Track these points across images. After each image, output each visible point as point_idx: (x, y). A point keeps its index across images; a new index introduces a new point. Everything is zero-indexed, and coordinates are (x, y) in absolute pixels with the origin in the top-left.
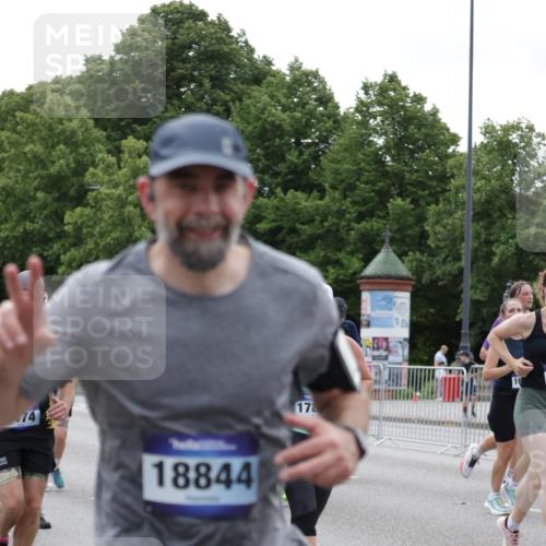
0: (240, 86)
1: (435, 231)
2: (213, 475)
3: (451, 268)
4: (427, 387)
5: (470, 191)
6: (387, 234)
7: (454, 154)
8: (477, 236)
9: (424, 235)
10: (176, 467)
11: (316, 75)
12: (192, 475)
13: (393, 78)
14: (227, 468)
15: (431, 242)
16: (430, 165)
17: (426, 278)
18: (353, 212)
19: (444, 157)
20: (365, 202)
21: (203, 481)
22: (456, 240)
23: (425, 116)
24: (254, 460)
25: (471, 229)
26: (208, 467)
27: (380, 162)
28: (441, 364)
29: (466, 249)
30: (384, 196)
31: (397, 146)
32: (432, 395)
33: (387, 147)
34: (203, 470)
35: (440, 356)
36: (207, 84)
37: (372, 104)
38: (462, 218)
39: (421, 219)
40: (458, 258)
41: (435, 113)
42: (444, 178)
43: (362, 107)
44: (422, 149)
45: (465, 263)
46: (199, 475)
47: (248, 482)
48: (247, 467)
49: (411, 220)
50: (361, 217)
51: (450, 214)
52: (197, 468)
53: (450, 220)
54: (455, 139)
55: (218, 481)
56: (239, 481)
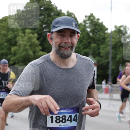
0: (54, 17)
2: (67, 119)
3: (106, 61)
4: (101, 90)
7: (107, 33)
8: (113, 53)
9: (99, 53)
12: (61, 119)
13: (92, 15)
18: (82, 47)
21: (64, 121)
24: (78, 114)
30: (90, 43)
33: (91, 31)
36: (46, 16)
39: (99, 49)
41: (102, 23)
47: (76, 120)
48: (76, 116)
49: (96, 49)
50: (84, 48)
52: (62, 117)
54: (107, 29)
55: (68, 120)
56: (74, 120)
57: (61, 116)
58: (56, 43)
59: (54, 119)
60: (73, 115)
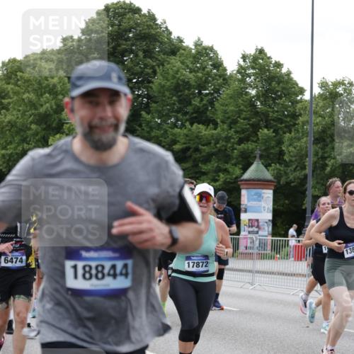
0: (162, 56)
1: (289, 151)
2: (106, 271)
3: (298, 174)
4: (284, 251)
5: (312, 124)
6: (258, 153)
7: (301, 101)
8: (316, 154)
9: (281, 153)
10: (84, 267)
11: (211, 49)
12: (94, 272)
13: (261, 51)
14: (114, 267)
15: (286, 158)
16: (286, 108)
17: (283, 181)
18: (236, 138)
19: (295, 102)
20: (243, 131)
21: (100, 275)
22: (302, 156)
23: (282, 76)
24: (130, 262)
25: (312, 149)
26: (103, 267)
27: (253, 105)
28: (293, 236)
29: (309, 162)
30: (256, 128)
31: (265, 95)
32: (287, 256)
33: (258, 96)
34: (100, 269)
35: (292, 231)
36: (141, 54)
37: (248, 68)
38: (307, 142)
39: (280, 143)
40: (304, 168)
41: (289, 74)
42: (295, 116)
43: (241, 70)
44: (280, 97)
45: (308, 171)
46: (98, 272)
47: (126, 275)
48: (125, 266)
49: (273, 143)
50: (241, 141)
51: (299, 139)
52: (97, 267)
53: (298, 144)
54: (302, 91)
55: (109, 275)
56: (121, 274)
57: (94, 264)
59: (80, 272)
60: (119, 264)
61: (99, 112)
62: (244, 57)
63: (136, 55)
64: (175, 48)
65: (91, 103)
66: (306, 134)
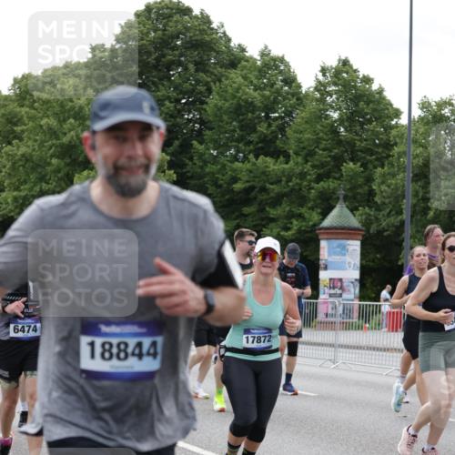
0: (219, 70)
1: (381, 190)
2: (130, 350)
3: (394, 220)
4: (375, 319)
5: (410, 156)
6: (341, 193)
7: (397, 126)
8: (416, 194)
9: (371, 193)
10: (103, 345)
11: (282, 60)
12: (115, 350)
13: (345, 63)
14: (139, 345)
15: (378, 199)
16: (377, 135)
17: (373, 229)
18: (312, 175)
19: (389, 128)
20: (322, 165)
21: (122, 355)
22: (398, 197)
23: (372, 94)
24: (159, 339)
25: (410, 188)
26: (126, 345)
27: (335, 132)
28: (386, 300)
29: (407, 204)
30: (338, 161)
31: (350, 119)
32: (378, 326)
33: (341, 120)
34: (122, 347)
35: (385, 294)
36: (191, 67)
37: (328, 84)
38: (404, 179)
39: (369, 180)
40: (400, 212)
41: (381, 91)
42: (388, 146)
43: (320, 87)
44: (370, 122)
45: (406, 216)
46: (120, 350)
47: (155, 355)
48: (154, 344)
49: (361, 181)
50: (319, 179)
51: (394, 175)
52: (119, 345)
53: (393, 181)
54: (397, 113)
55: (133, 354)
56: (148, 354)
57: (115, 341)
58: (105, 158)
60: (147, 342)
61: (127, 150)
62: (324, 71)
63: (186, 69)
64: (235, 59)
65: (117, 138)
66: (402, 168)
